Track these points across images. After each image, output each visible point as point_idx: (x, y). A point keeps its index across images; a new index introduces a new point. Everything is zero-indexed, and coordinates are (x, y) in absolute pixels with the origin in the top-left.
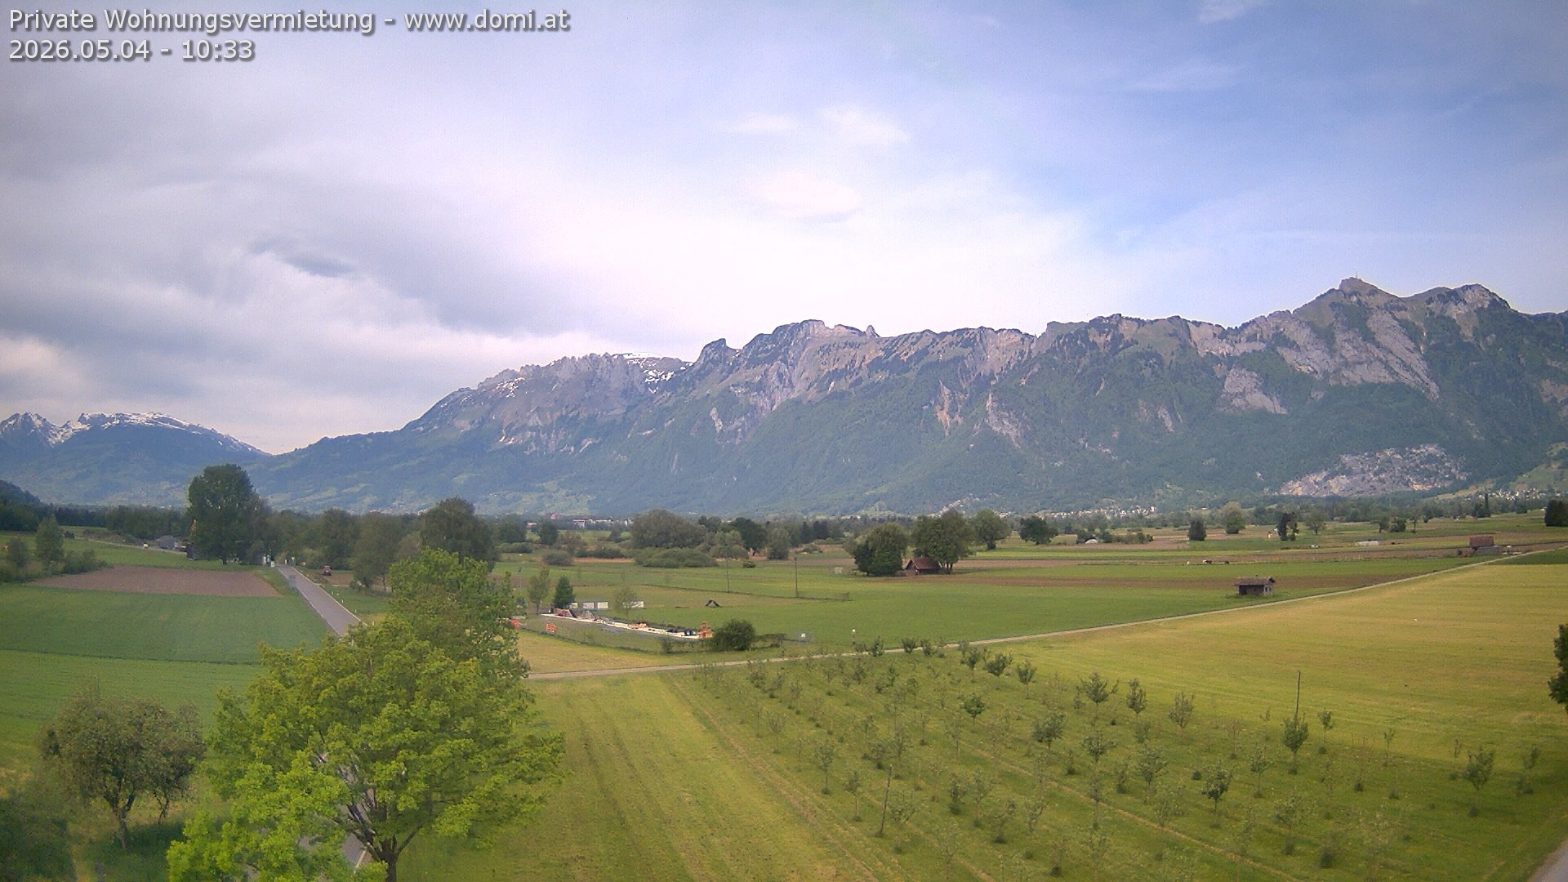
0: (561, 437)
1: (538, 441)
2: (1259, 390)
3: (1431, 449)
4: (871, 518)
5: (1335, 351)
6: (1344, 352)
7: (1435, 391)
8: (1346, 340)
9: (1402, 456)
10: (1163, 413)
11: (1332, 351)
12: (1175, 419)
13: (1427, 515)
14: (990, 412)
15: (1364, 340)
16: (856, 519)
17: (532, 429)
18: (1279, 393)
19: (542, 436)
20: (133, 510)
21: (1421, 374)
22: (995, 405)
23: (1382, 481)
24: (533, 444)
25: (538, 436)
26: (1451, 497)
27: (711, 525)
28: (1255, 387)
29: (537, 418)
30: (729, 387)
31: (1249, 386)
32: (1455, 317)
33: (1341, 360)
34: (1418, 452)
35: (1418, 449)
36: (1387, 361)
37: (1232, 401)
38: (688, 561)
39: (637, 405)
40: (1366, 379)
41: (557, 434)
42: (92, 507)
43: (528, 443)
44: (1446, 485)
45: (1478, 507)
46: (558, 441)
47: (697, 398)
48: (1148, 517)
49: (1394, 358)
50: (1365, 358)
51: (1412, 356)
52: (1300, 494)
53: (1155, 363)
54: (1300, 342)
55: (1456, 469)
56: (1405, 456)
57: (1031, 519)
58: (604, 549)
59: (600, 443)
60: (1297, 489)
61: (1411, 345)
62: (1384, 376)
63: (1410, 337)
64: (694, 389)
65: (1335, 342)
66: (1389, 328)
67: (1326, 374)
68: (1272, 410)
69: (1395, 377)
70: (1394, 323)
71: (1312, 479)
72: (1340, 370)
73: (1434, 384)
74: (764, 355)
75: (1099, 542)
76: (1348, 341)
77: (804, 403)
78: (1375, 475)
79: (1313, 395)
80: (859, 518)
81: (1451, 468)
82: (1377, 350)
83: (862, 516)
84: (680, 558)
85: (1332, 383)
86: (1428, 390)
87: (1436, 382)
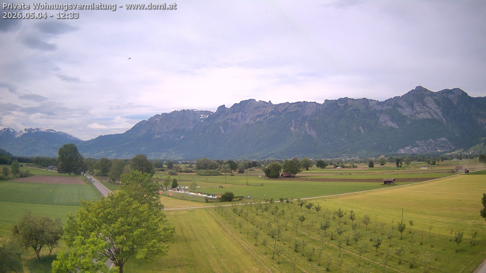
2: (390, 121)
3: (444, 139)
4: (270, 160)
5: (414, 109)
7: (445, 121)
10: (360, 128)
12: (364, 130)
13: (442, 159)
14: (307, 128)
15: (423, 105)
17: (165, 133)
18: (396, 121)
19: (168, 135)
21: (441, 116)
22: (309, 125)
23: (428, 149)
26: (449, 154)
27: (220, 162)
29: (166, 129)
30: (226, 120)
31: (387, 119)
32: (451, 98)
33: (416, 111)
36: (430, 112)
37: (382, 124)
38: (214, 173)
39: (197, 125)
40: (424, 117)
41: (173, 134)
43: (164, 137)
44: (448, 150)
45: (458, 157)
46: (173, 136)
47: (216, 123)
48: (356, 160)
49: (432, 111)
50: (423, 111)
51: (438, 110)
52: (403, 153)
53: (358, 112)
54: (403, 106)
55: (451, 145)
56: (435, 141)
57: (320, 160)
58: (187, 170)
59: (186, 137)
60: (402, 151)
61: (437, 107)
62: (429, 117)
63: (437, 104)
64: (215, 120)
65: (414, 106)
66: (431, 101)
67: (411, 116)
68: (394, 127)
69: (432, 117)
70: (432, 100)
71: (407, 148)
72: (415, 114)
73: (444, 119)
74: (237, 110)
75: (341, 168)
76: (418, 105)
77: (249, 125)
78: (426, 147)
79: (407, 122)
80: (266, 160)
81: (450, 145)
82: (427, 109)
83: (267, 160)
84: (211, 173)
85: (413, 118)
86: (443, 121)
87: (445, 118)
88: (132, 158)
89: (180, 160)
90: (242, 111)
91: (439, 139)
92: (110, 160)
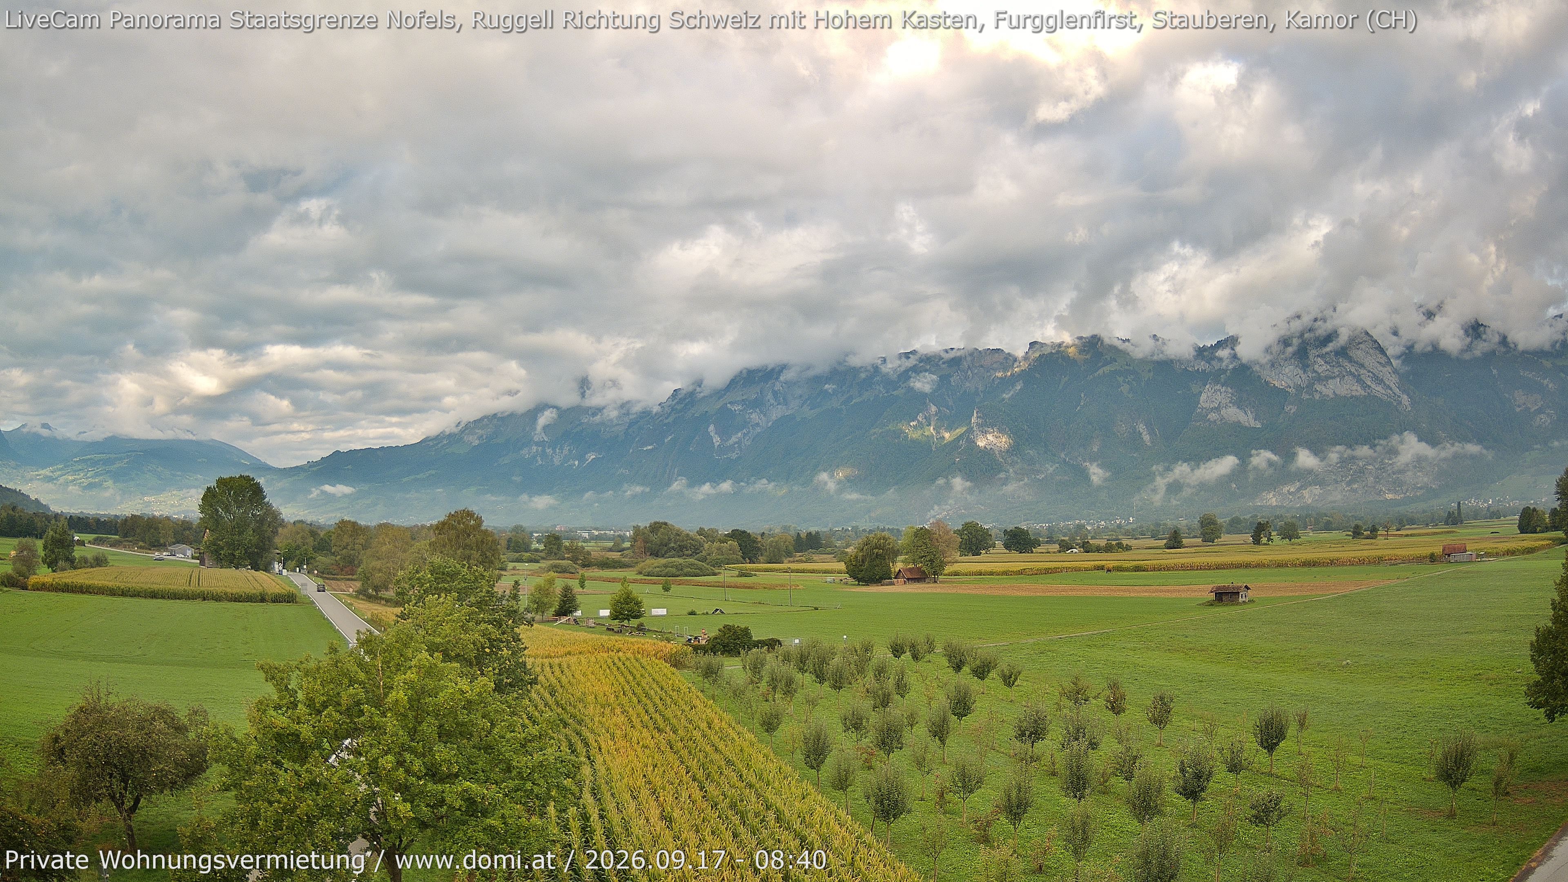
0: (566, 452)
1: (543, 454)
2: (1234, 405)
4: (861, 529)
5: (1308, 366)
6: (1316, 367)
7: (1407, 403)
8: (1318, 356)
10: (1142, 427)
11: (1305, 367)
12: (1151, 432)
13: (1400, 523)
14: (975, 428)
15: (1336, 355)
16: (847, 530)
17: (537, 444)
18: (1253, 407)
19: (548, 451)
20: (146, 517)
21: (1393, 387)
22: (980, 421)
23: (1354, 491)
24: (539, 459)
25: (544, 451)
26: (1422, 506)
27: (708, 535)
28: (1230, 402)
29: (543, 434)
30: (726, 404)
31: (1224, 401)
33: (1314, 375)
34: (1390, 462)
35: (1390, 459)
36: (1359, 375)
37: (1207, 415)
38: (686, 570)
39: (638, 422)
40: (1338, 392)
41: (561, 449)
42: (104, 515)
43: (534, 457)
44: (1418, 494)
45: (1450, 515)
46: (563, 456)
47: (696, 415)
48: (1127, 528)
49: (1365, 372)
50: (1337, 373)
51: (1384, 370)
52: (1274, 504)
53: (1133, 380)
55: (1428, 478)
57: (1014, 529)
58: (608, 559)
59: (603, 457)
60: (1271, 499)
62: (1356, 390)
63: (1382, 352)
64: (693, 406)
65: (1308, 358)
66: (1361, 343)
67: (1299, 388)
68: (1247, 424)
69: (1367, 390)
71: (1285, 489)
72: (1314, 384)
73: (1405, 398)
74: (760, 374)
75: (1080, 552)
77: (798, 419)
79: (1287, 409)
80: (850, 529)
82: (1349, 367)
83: (853, 527)
84: (680, 568)
85: (1305, 396)
86: (1401, 402)
87: (1408, 395)
88: (435, 522)
89: (583, 529)
90: (776, 379)
92: (367, 528)
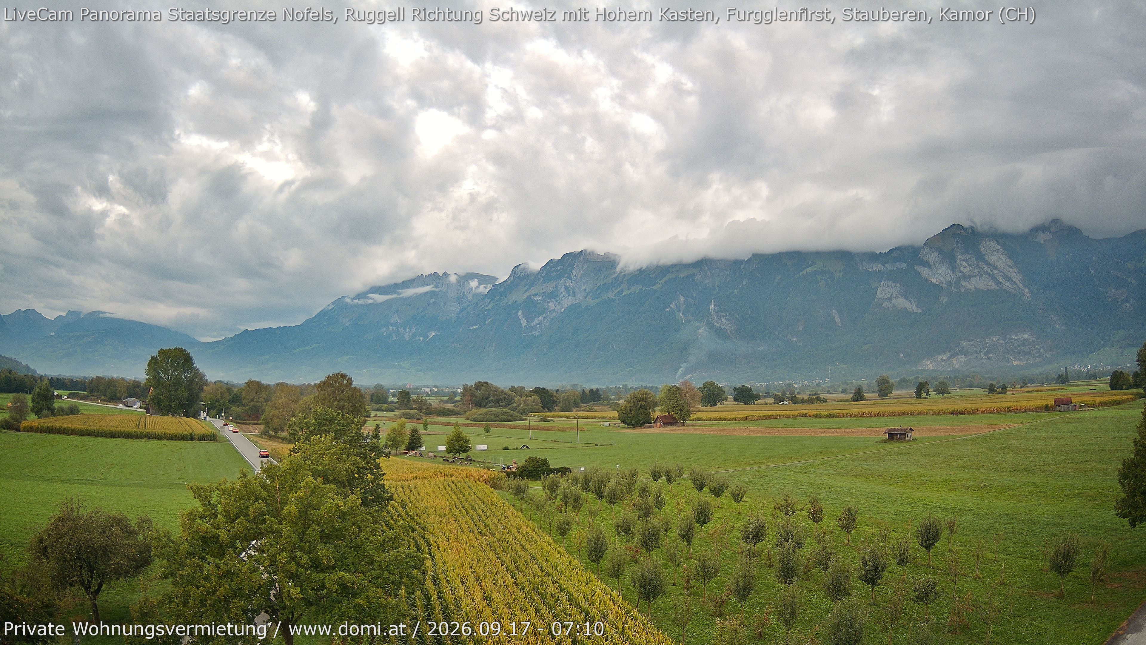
0: (413, 330)
1: (397, 333)
2: (902, 296)
3: (1026, 336)
4: (629, 387)
5: (956, 268)
6: (962, 268)
7: (1029, 295)
8: (963, 260)
9: (1004, 341)
10: (834, 313)
11: (954, 268)
12: (841, 316)
13: (1023, 383)
14: (712, 313)
15: (976, 260)
17: (393, 325)
18: (916, 298)
19: (400, 329)
20: (107, 379)
21: (1018, 283)
22: (716, 308)
23: (990, 359)
24: (394, 335)
25: (397, 329)
26: (1039, 370)
27: (518, 391)
28: (899, 294)
29: (397, 317)
30: (531, 295)
31: (894, 293)
32: (1042, 242)
33: (960, 274)
34: (1016, 338)
36: (993, 274)
37: (882, 304)
38: (501, 417)
39: (466, 308)
40: (978, 287)
41: (410, 328)
42: (76, 377)
43: (391, 334)
44: (1036, 361)
45: (1060, 376)
46: (411, 333)
47: (509, 304)
48: (823, 386)
49: (998, 272)
50: (977, 273)
51: (1012, 270)
52: (931, 369)
53: (828, 278)
54: (931, 261)
55: (1044, 350)
56: (1006, 341)
57: (741, 387)
58: (444, 409)
59: (441, 334)
60: (929, 365)
61: (1011, 263)
62: (991, 285)
63: (1010, 258)
64: (506, 297)
65: (956, 261)
66: (995, 251)
67: (949, 284)
68: (911, 310)
69: (999, 285)
70: (999, 247)
71: (940, 358)
72: (960, 281)
73: (1027, 291)
74: (555, 274)
75: (789, 403)
76: (966, 260)
77: (583, 307)
78: (985, 355)
79: (940, 299)
80: (621, 387)
81: (1040, 349)
82: (986, 268)
83: (623, 386)
84: (497, 415)
85: (954, 290)
86: (1024, 294)
87: (1029, 289)
88: (318, 382)
89: (426, 387)
90: (567, 277)
91: (1015, 336)
92: (268, 386)
